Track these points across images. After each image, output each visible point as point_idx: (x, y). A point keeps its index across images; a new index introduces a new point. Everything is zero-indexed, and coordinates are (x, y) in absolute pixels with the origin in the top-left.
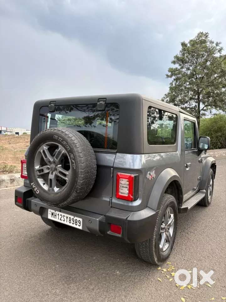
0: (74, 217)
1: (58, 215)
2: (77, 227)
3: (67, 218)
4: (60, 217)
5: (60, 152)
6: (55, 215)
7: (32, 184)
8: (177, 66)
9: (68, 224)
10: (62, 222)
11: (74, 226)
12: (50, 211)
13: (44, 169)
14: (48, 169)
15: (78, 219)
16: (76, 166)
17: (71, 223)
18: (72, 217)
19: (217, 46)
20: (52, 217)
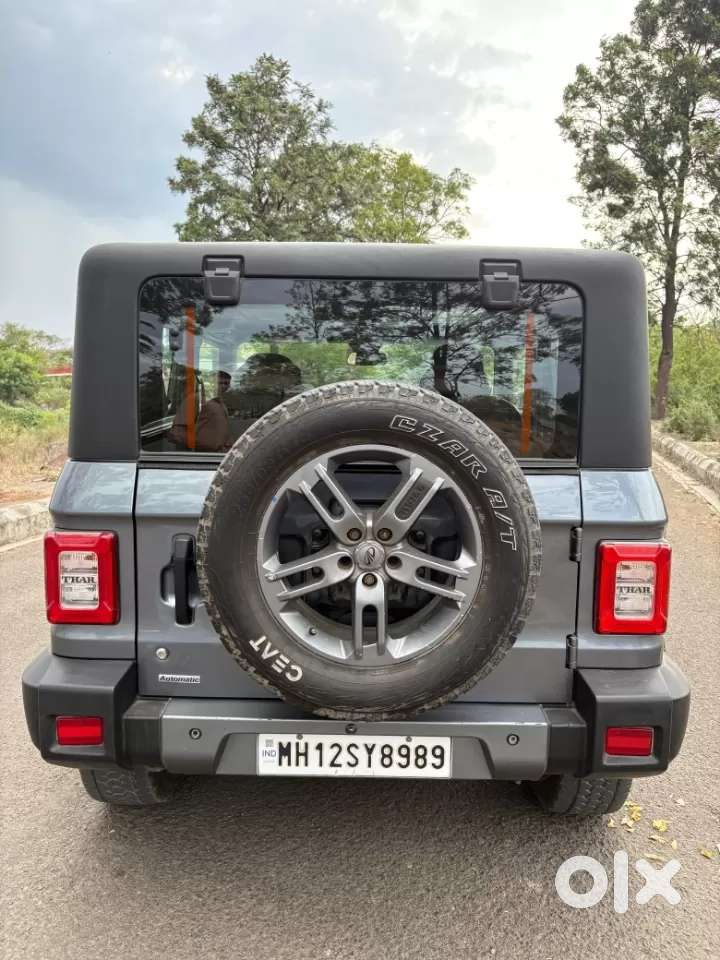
0: (409, 740)
1: (320, 747)
2: (429, 772)
3: (370, 751)
4: (329, 754)
5: (421, 487)
6: (302, 749)
7: (255, 645)
8: (199, 155)
9: (378, 771)
10: (345, 771)
11: (412, 772)
12: (269, 743)
13: (324, 567)
14: (345, 562)
15: (430, 742)
16: (520, 539)
17: (395, 765)
18: (396, 741)
19: (320, 110)
20: (280, 763)
